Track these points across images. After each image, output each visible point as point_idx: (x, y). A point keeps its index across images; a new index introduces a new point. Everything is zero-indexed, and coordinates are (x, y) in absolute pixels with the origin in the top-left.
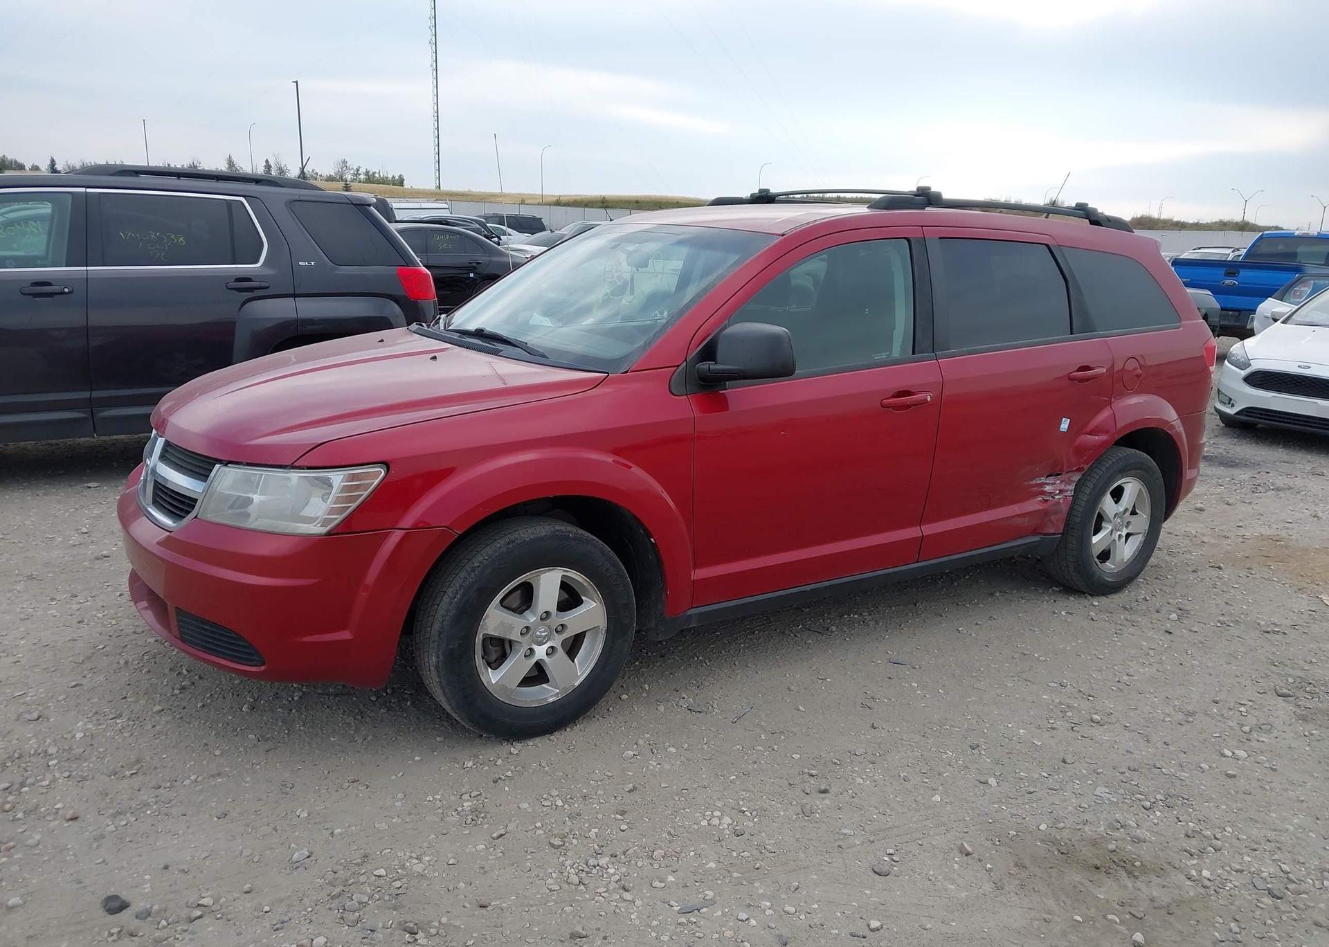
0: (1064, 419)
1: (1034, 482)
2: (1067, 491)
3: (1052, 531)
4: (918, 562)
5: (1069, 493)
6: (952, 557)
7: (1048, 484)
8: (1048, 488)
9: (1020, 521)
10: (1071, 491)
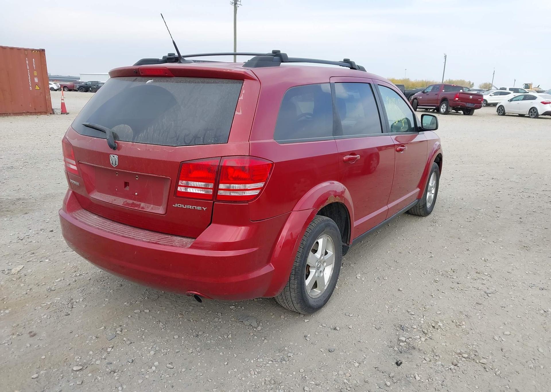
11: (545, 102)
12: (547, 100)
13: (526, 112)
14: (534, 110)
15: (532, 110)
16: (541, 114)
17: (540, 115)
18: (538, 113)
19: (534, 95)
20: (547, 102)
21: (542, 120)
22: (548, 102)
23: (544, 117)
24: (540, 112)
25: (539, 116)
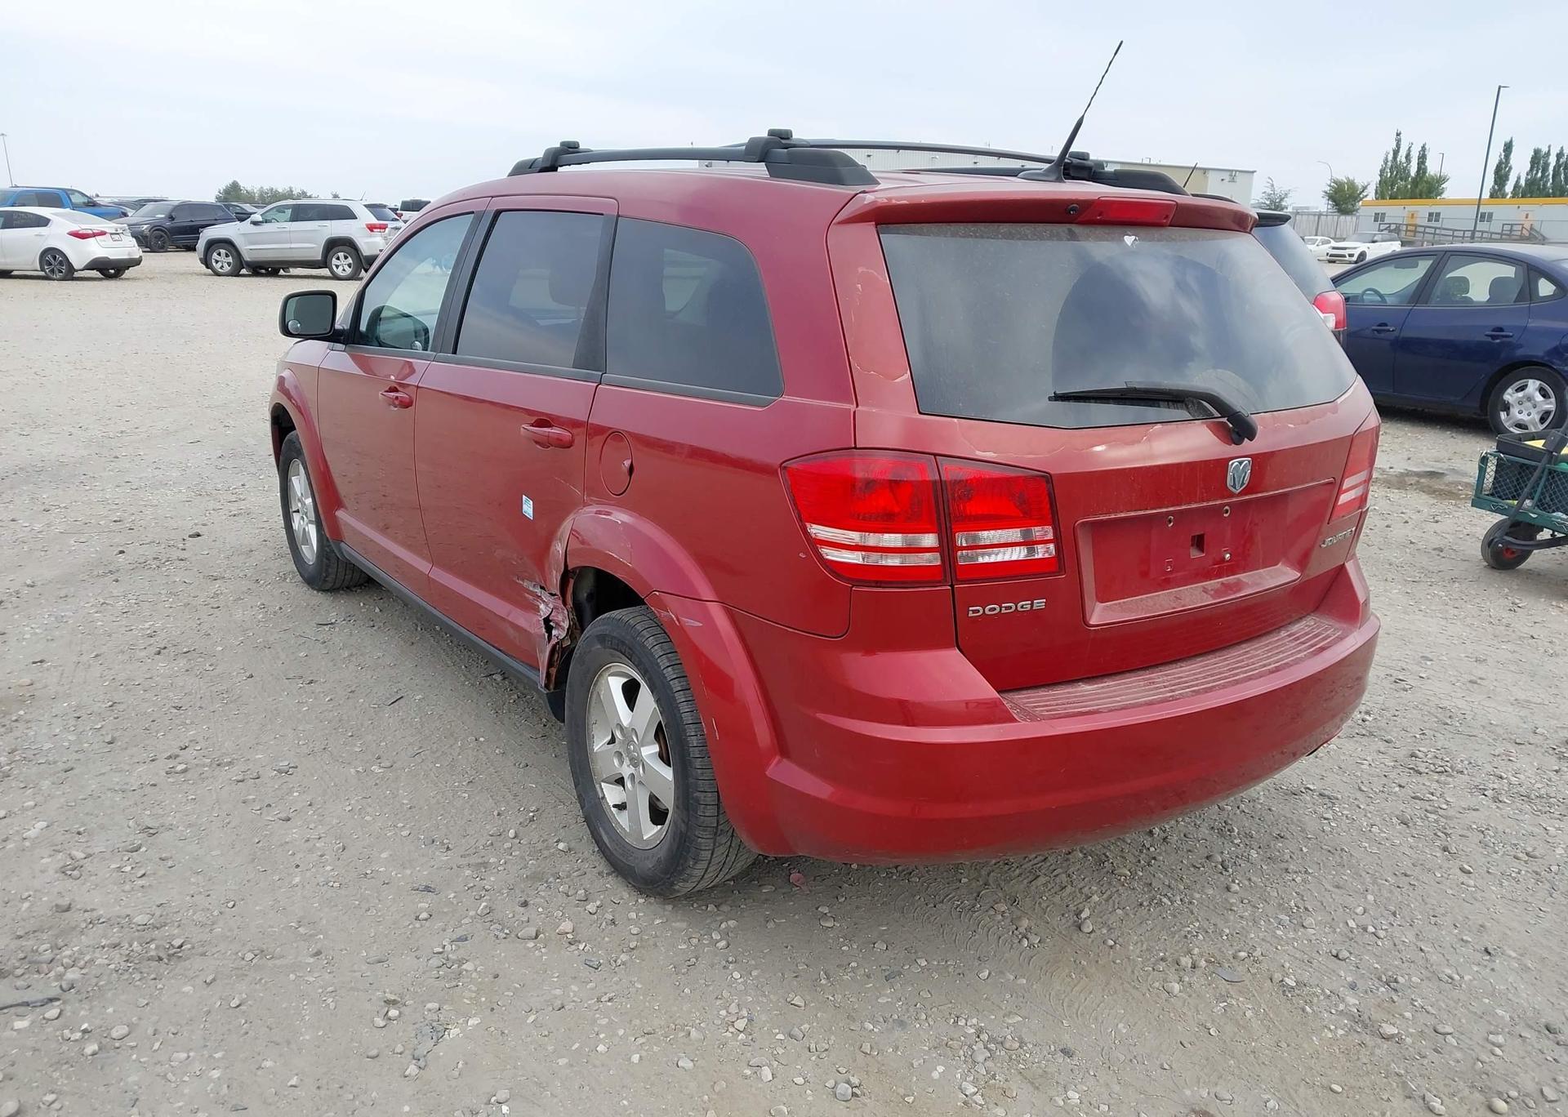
1: (525, 584)
7: (543, 601)
8: (542, 607)
11: (80, 232)
12: (84, 227)
13: (29, 261)
14: (55, 258)
15: (49, 257)
16: (81, 268)
17: (77, 271)
18: (70, 265)
19: (38, 213)
20: (85, 232)
21: (86, 283)
22: (90, 232)
23: (89, 276)
24: (78, 261)
25: (76, 275)
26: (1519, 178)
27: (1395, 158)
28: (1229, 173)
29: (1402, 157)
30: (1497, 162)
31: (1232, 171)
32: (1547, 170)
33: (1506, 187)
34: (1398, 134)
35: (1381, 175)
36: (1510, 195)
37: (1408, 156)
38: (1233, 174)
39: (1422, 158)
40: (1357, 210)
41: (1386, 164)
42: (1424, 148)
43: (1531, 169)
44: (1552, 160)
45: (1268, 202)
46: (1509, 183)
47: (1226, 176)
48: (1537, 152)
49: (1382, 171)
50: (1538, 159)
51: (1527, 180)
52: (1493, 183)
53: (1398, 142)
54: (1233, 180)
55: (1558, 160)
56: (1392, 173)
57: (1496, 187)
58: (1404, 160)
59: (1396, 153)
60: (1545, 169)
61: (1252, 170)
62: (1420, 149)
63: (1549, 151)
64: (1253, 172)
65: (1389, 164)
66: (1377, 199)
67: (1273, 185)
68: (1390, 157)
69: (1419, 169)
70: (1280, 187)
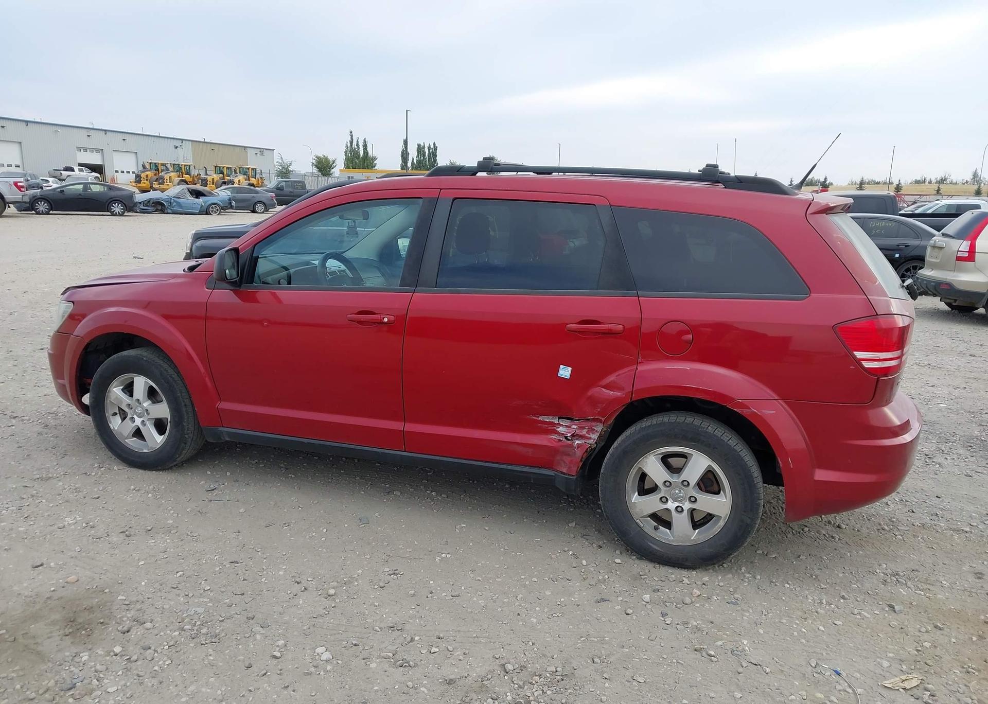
0: (562, 366)
1: (541, 418)
2: (590, 438)
3: (564, 471)
4: (405, 451)
5: (591, 442)
6: (445, 459)
7: (562, 425)
8: (561, 429)
9: (520, 449)
10: (594, 439)
26: (413, 159)
27: (351, 146)
28: (259, 150)
29: (355, 143)
30: (401, 150)
31: (261, 149)
32: (425, 156)
33: (408, 164)
34: (351, 132)
35: (346, 155)
36: (410, 168)
37: (357, 145)
38: (262, 151)
39: (365, 146)
40: (331, 174)
41: (347, 149)
42: (365, 140)
43: (418, 155)
44: (426, 150)
45: (281, 168)
46: (409, 162)
47: (258, 152)
48: (419, 145)
49: (346, 153)
50: (420, 149)
51: (417, 161)
52: (401, 162)
53: (352, 136)
54: (262, 154)
55: (429, 151)
56: (351, 154)
57: (403, 164)
58: (356, 147)
59: (351, 143)
60: (424, 156)
61: (272, 148)
62: (363, 141)
63: (424, 145)
64: (273, 150)
65: (349, 149)
66: (346, 168)
67: (282, 158)
68: (349, 145)
69: (364, 152)
70: (287, 159)
